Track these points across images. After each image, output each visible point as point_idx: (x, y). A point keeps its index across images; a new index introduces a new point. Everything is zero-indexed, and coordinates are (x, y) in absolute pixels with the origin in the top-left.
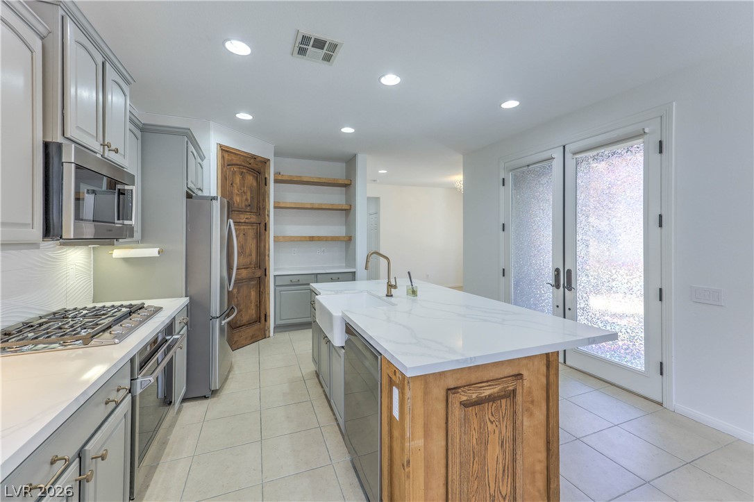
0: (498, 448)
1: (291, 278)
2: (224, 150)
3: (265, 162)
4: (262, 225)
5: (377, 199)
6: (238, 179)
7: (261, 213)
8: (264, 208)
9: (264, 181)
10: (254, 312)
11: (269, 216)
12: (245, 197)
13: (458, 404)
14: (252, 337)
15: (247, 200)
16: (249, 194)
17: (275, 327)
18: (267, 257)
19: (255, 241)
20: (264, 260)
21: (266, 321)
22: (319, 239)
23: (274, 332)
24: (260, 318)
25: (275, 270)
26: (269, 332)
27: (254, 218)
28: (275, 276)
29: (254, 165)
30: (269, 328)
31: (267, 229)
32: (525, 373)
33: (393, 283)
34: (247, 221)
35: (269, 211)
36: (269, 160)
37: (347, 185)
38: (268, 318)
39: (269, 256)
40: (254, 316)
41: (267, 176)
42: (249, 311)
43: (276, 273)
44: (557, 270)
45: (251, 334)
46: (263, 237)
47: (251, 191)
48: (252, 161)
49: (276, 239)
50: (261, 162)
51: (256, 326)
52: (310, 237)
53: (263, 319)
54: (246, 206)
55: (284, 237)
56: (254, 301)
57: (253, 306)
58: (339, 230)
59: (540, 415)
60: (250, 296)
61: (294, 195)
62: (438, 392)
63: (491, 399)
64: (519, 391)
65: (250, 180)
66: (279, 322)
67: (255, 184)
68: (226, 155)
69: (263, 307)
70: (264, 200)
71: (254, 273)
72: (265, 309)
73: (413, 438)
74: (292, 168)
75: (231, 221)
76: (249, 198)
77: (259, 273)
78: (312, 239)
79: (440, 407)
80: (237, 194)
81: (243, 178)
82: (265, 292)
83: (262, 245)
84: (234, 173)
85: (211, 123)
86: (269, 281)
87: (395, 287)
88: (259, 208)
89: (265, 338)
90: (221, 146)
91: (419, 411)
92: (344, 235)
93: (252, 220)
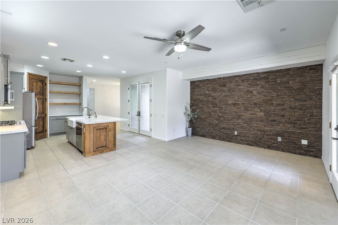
0: (103, 137)
1: (56, 117)
2: (29, 74)
3: (46, 77)
4: (45, 99)
5: (94, 89)
6: (35, 84)
7: (44, 95)
8: (45, 94)
9: (45, 84)
10: (41, 129)
11: (47, 96)
12: (37, 90)
13: (95, 129)
14: (41, 137)
15: (38, 91)
16: (39, 89)
17: (49, 135)
18: (46, 110)
19: (42, 105)
20: (45, 111)
21: (46, 132)
22: (68, 104)
23: (49, 136)
24: (44, 131)
25: (50, 115)
26: (47, 136)
27: (41, 97)
28: (50, 117)
29: (41, 79)
30: (47, 134)
31: (47, 100)
32: (109, 125)
33: (90, 115)
34: (39, 98)
35: (47, 94)
36: (47, 77)
37: (80, 86)
38: (47, 131)
39: (47, 110)
40: (41, 130)
41: (46, 82)
42: (40, 128)
43: (50, 116)
44: (138, 112)
45: (40, 136)
46: (45, 103)
47: (40, 88)
48: (40, 77)
49: (50, 104)
50: (44, 78)
51: (42, 134)
52: (64, 103)
53: (45, 131)
54: (38, 93)
55: (53, 103)
56: (41, 125)
57: (41, 127)
58: (77, 101)
59: (112, 132)
60: (40, 123)
61: (57, 88)
62: (92, 127)
63: (102, 129)
64: (108, 128)
65: (40, 84)
66: (51, 133)
67: (41, 85)
68: (30, 76)
69: (45, 127)
70: (45, 91)
71: (41, 115)
72: (46, 128)
73: (87, 134)
74: (56, 79)
75: (36, 98)
76: (39, 90)
77: (43, 116)
78: (65, 104)
79: (92, 130)
80: (35, 89)
81: (37, 83)
82: (46, 122)
83: (45, 106)
84: (33, 82)
85: (25, 66)
86: (47, 119)
87: (91, 115)
88: (43, 93)
89: (46, 138)
90: (28, 73)
91: (88, 130)
92: (78, 103)
93: (40, 97)
